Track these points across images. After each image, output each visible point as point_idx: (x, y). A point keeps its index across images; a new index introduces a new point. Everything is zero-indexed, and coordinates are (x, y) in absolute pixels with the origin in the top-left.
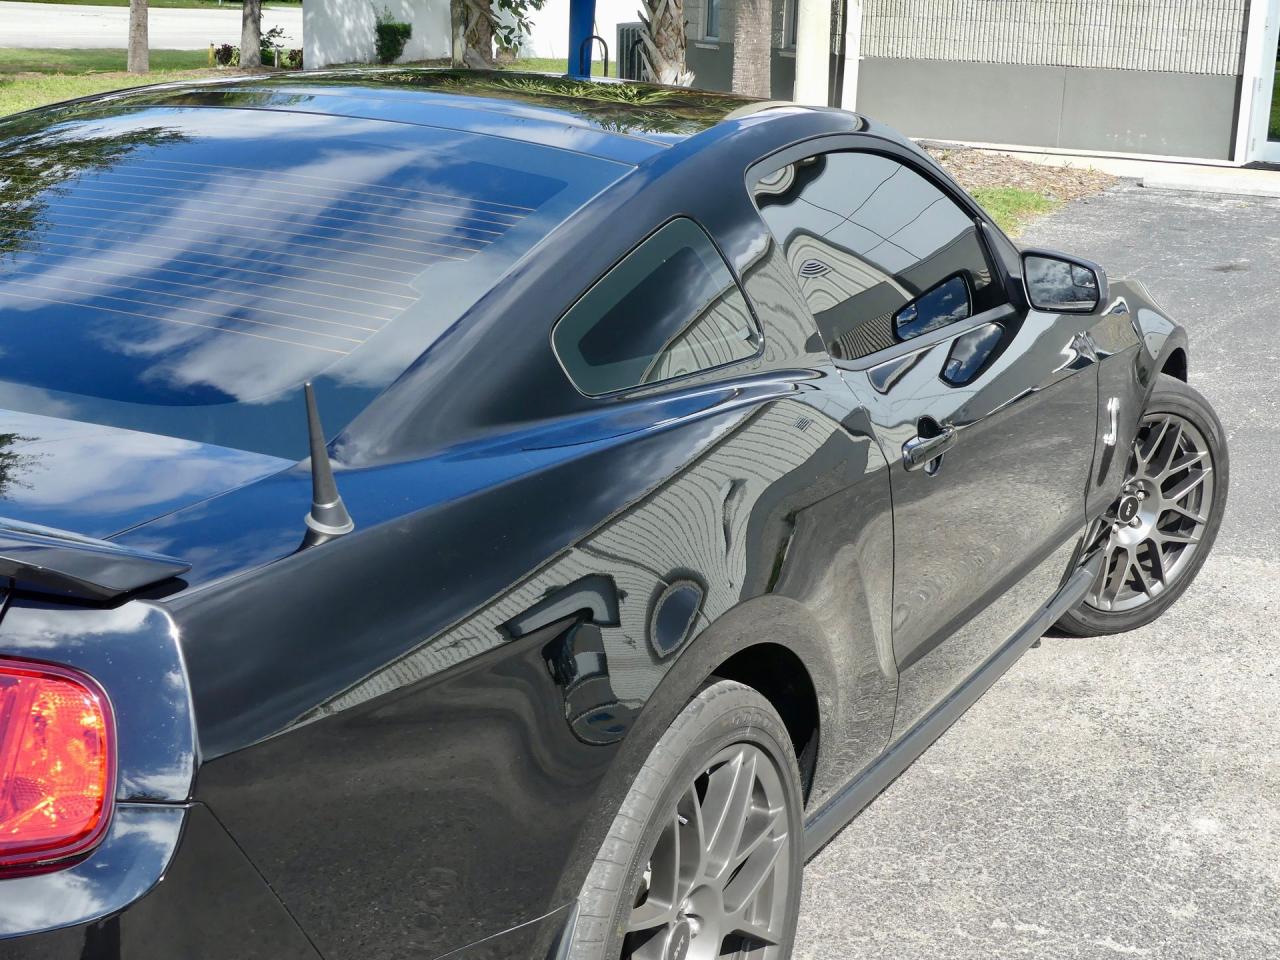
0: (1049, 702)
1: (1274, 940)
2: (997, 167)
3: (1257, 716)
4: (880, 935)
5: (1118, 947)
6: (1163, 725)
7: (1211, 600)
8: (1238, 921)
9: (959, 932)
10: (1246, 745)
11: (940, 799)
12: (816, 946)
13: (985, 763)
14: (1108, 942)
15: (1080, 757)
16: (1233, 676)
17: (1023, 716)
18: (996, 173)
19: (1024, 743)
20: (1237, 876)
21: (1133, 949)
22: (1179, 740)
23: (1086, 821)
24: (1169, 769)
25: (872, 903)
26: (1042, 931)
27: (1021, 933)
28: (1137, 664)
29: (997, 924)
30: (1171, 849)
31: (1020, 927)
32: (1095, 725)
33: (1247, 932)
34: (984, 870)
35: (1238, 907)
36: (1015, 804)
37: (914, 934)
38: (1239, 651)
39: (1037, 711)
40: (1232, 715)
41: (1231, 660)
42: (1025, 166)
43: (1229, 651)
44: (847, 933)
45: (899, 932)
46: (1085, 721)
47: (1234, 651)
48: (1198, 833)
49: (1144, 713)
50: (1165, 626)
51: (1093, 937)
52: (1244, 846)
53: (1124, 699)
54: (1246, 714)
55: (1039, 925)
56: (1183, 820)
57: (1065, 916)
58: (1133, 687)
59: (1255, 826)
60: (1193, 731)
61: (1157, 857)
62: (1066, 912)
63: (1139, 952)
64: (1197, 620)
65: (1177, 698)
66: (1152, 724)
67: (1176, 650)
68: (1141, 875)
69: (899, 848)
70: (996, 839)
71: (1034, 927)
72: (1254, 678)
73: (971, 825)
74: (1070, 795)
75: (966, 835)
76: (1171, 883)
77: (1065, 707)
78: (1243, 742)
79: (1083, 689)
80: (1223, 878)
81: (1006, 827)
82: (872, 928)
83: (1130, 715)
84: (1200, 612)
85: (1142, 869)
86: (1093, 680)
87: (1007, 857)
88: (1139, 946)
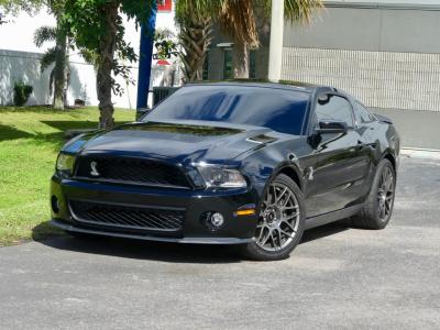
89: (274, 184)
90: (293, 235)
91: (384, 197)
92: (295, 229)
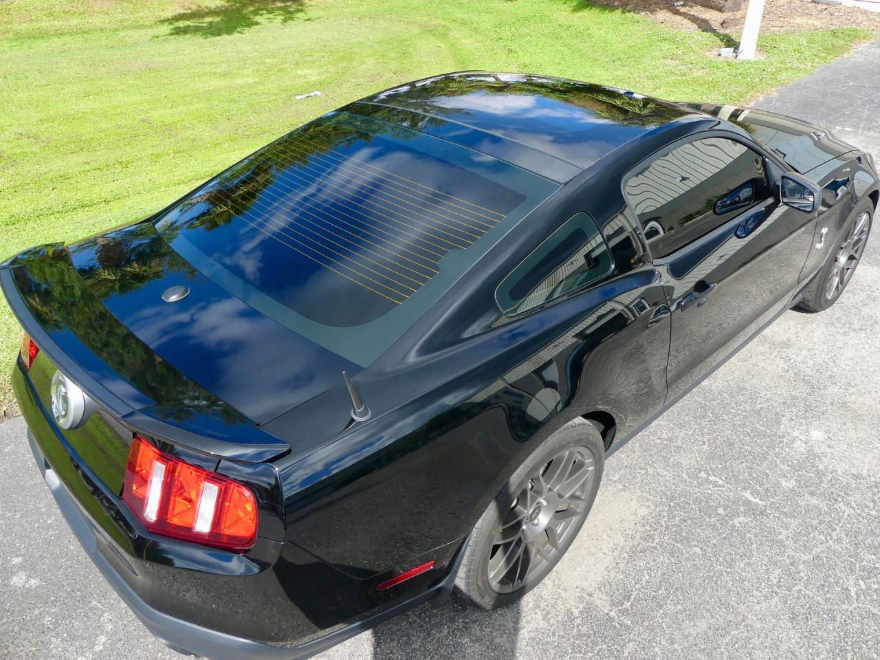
0: (769, 350)
1: (826, 508)
2: (851, 14)
3: (865, 372)
4: (650, 471)
5: (751, 498)
6: (818, 371)
7: (868, 296)
8: (812, 494)
9: (684, 476)
10: (854, 389)
11: (701, 399)
12: (622, 472)
13: (728, 382)
14: (747, 495)
15: (772, 384)
16: (862, 346)
17: (753, 356)
18: (849, 17)
19: (749, 372)
20: (821, 467)
21: (757, 500)
22: (822, 381)
23: (761, 423)
24: (811, 398)
25: (652, 453)
26: (720, 482)
27: (711, 482)
28: (818, 332)
29: (703, 475)
30: (795, 446)
31: (712, 478)
32: (784, 366)
33: (814, 501)
34: (707, 444)
35: (815, 486)
36: (733, 408)
37: (665, 473)
38: (871, 331)
39: (761, 354)
40: (853, 369)
41: (865, 335)
42: (865, 13)
43: (866, 329)
44: (637, 467)
45: (659, 470)
46: (781, 363)
47: (868, 330)
48: (812, 439)
49: (811, 362)
50: (839, 310)
51: (741, 490)
52: (831, 450)
53: (804, 352)
54: (860, 370)
55: (721, 479)
56: (807, 431)
57: (734, 475)
58: (811, 346)
59: (841, 439)
60: (831, 377)
61: (787, 449)
62: (735, 473)
63: (760, 503)
64: (857, 308)
65: (830, 356)
66: (812, 370)
67: (840, 325)
68: (775, 458)
69: (674, 425)
70: (717, 426)
71: (718, 479)
72: (873, 348)
73: (709, 416)
74: (759, 406)
75: (705, 422)
76: (788, 466)
77: (775, 354)
78: (853, 387)
79: (787, 344)
80: (814, 467)
81: (724, 420)
82: (648, 466)
83: (804, 363)
84: (860, 304)
85: (777, 455)
86: (794, 338)
87: (719, 438)
88: (761, 500)
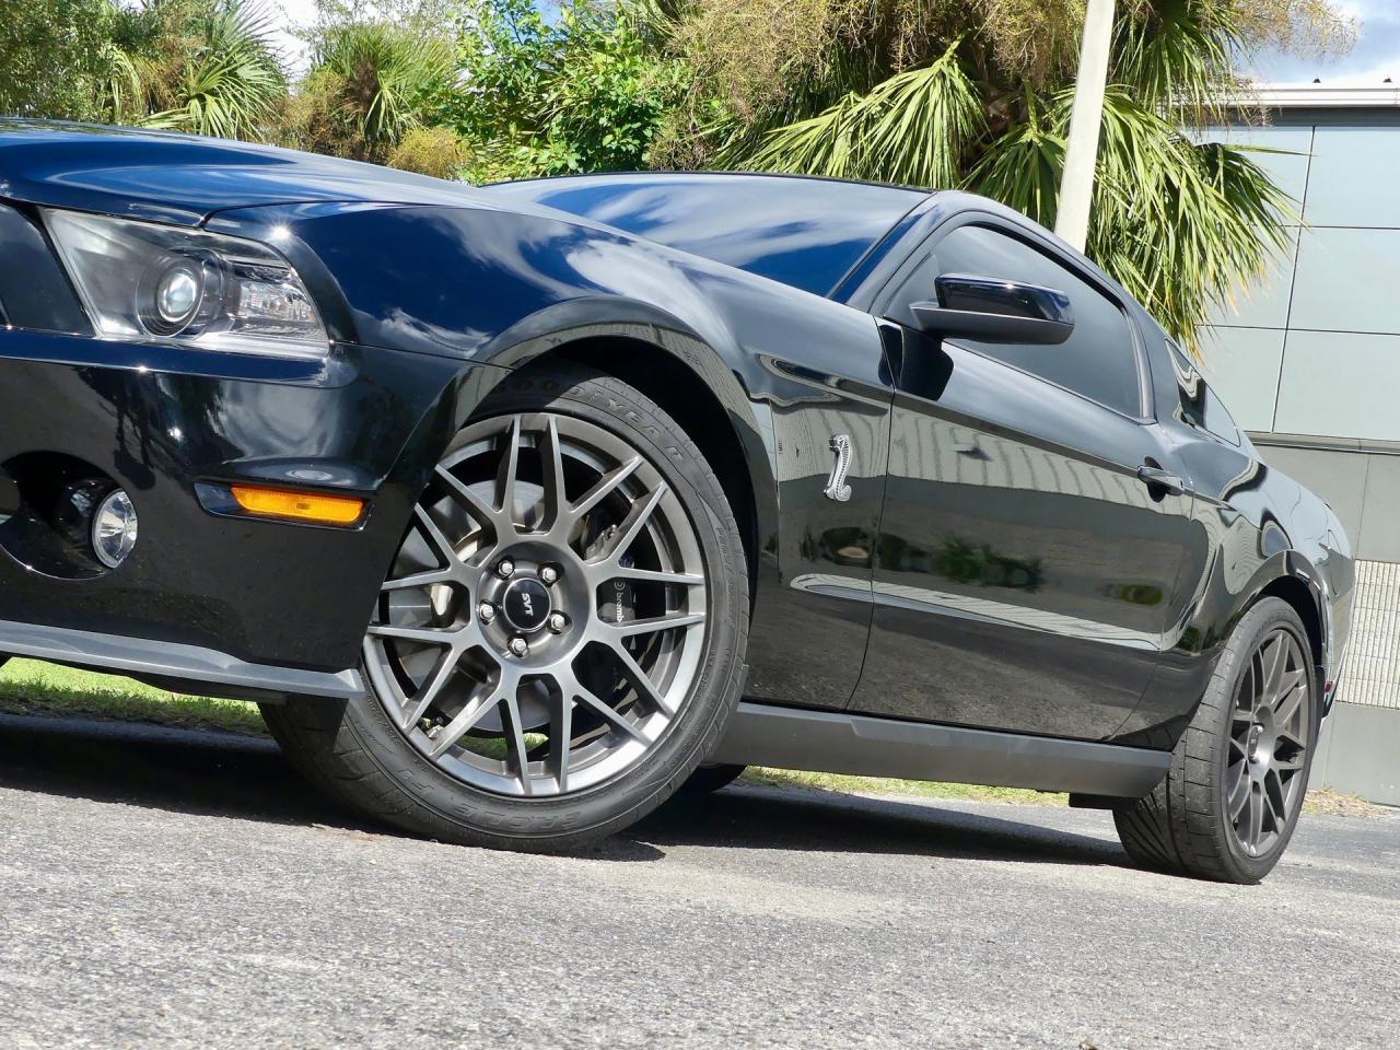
89: (555, 424)
90: (656, 725)
91: (1264, 756)
92: (673, 699)
